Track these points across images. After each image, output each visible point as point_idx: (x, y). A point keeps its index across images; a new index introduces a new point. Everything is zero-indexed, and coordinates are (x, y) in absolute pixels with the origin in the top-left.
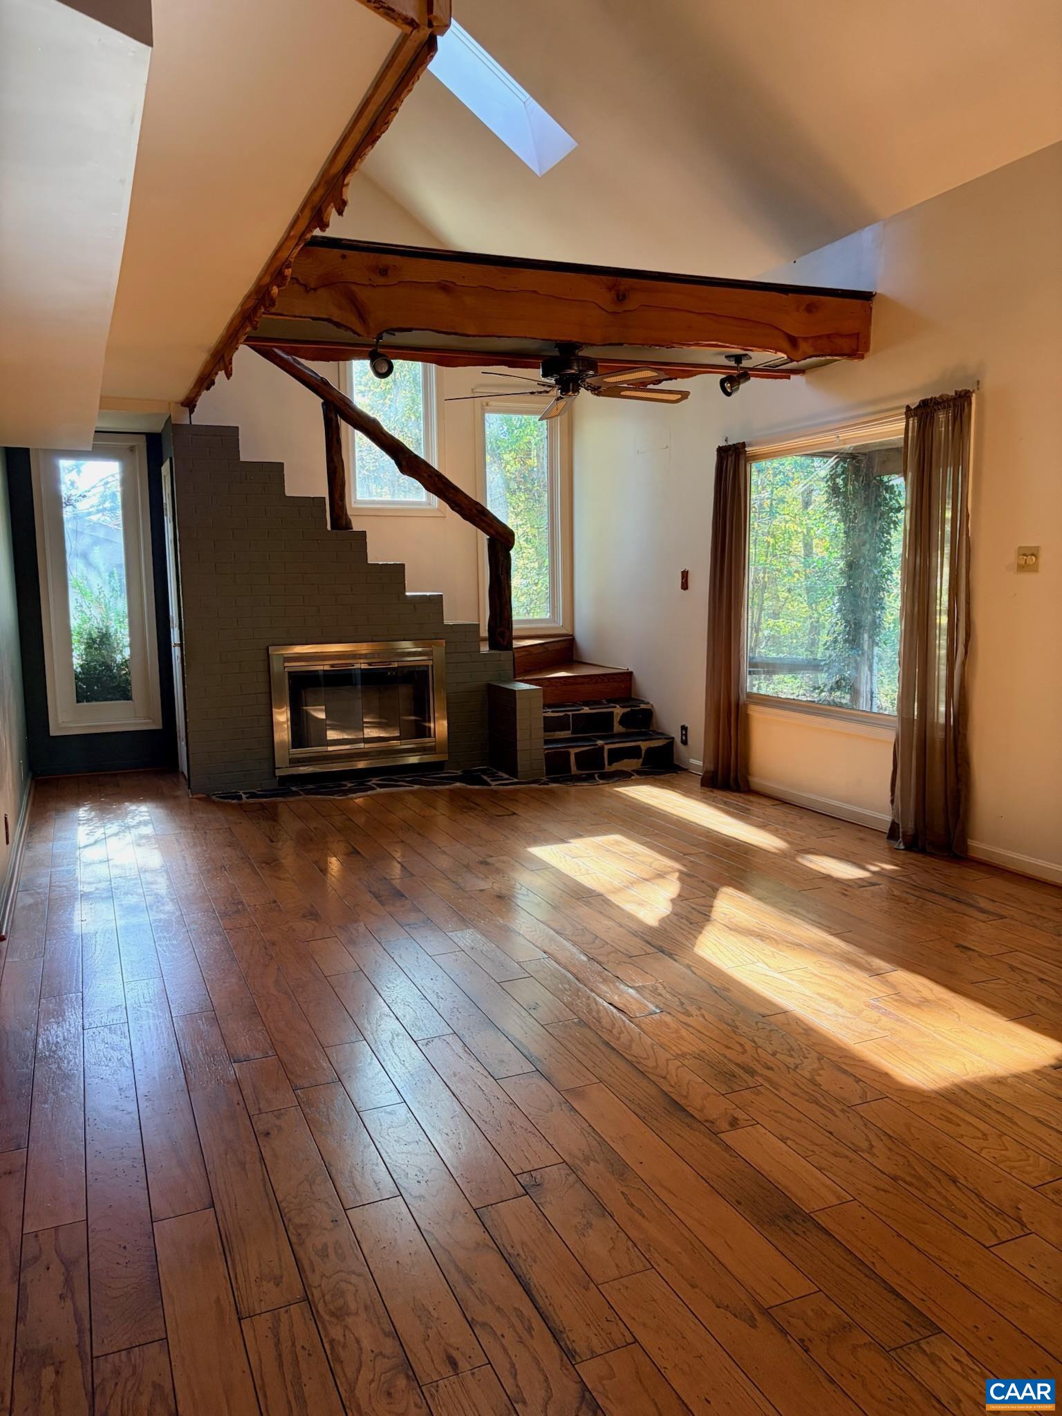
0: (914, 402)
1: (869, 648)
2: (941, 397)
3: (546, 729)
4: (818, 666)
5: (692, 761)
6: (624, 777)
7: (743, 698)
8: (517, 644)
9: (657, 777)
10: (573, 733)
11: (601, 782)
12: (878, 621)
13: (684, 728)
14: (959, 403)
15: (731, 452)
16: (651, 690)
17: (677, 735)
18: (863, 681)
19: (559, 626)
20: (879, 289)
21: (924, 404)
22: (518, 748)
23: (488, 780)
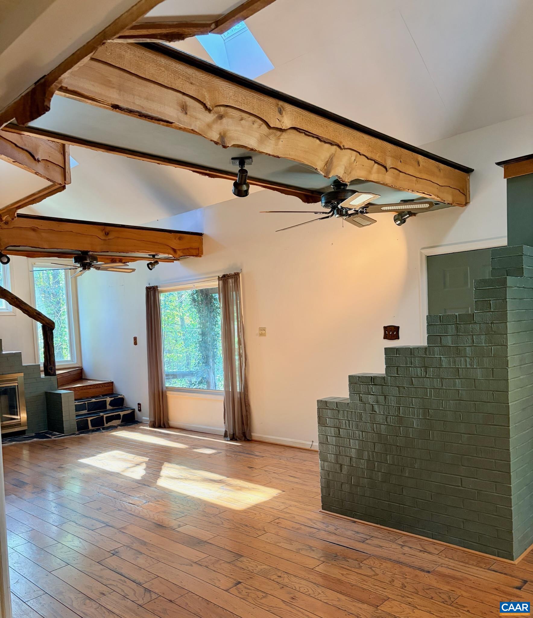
0: (221, 275)
1: (212, 365)
2: (230, 274)
3: (76, 411)
4: (192, 374)
5: (143, 418)
6: (114, 428)
7: (164, 389)
8: (58, 372)
9: (129, 426)
10: (88, 411)
11: (104, 431)
12: (215, 354)
13: (139, 404)
14: (236, 276)
15: (152, 289)
16: (122, 390)
17: (136, 408)
18: (211, 378)
19: (75, 363)
20: (204, 232)
21: (224, 276)
22: (64, 420)
23: (50, 436)
